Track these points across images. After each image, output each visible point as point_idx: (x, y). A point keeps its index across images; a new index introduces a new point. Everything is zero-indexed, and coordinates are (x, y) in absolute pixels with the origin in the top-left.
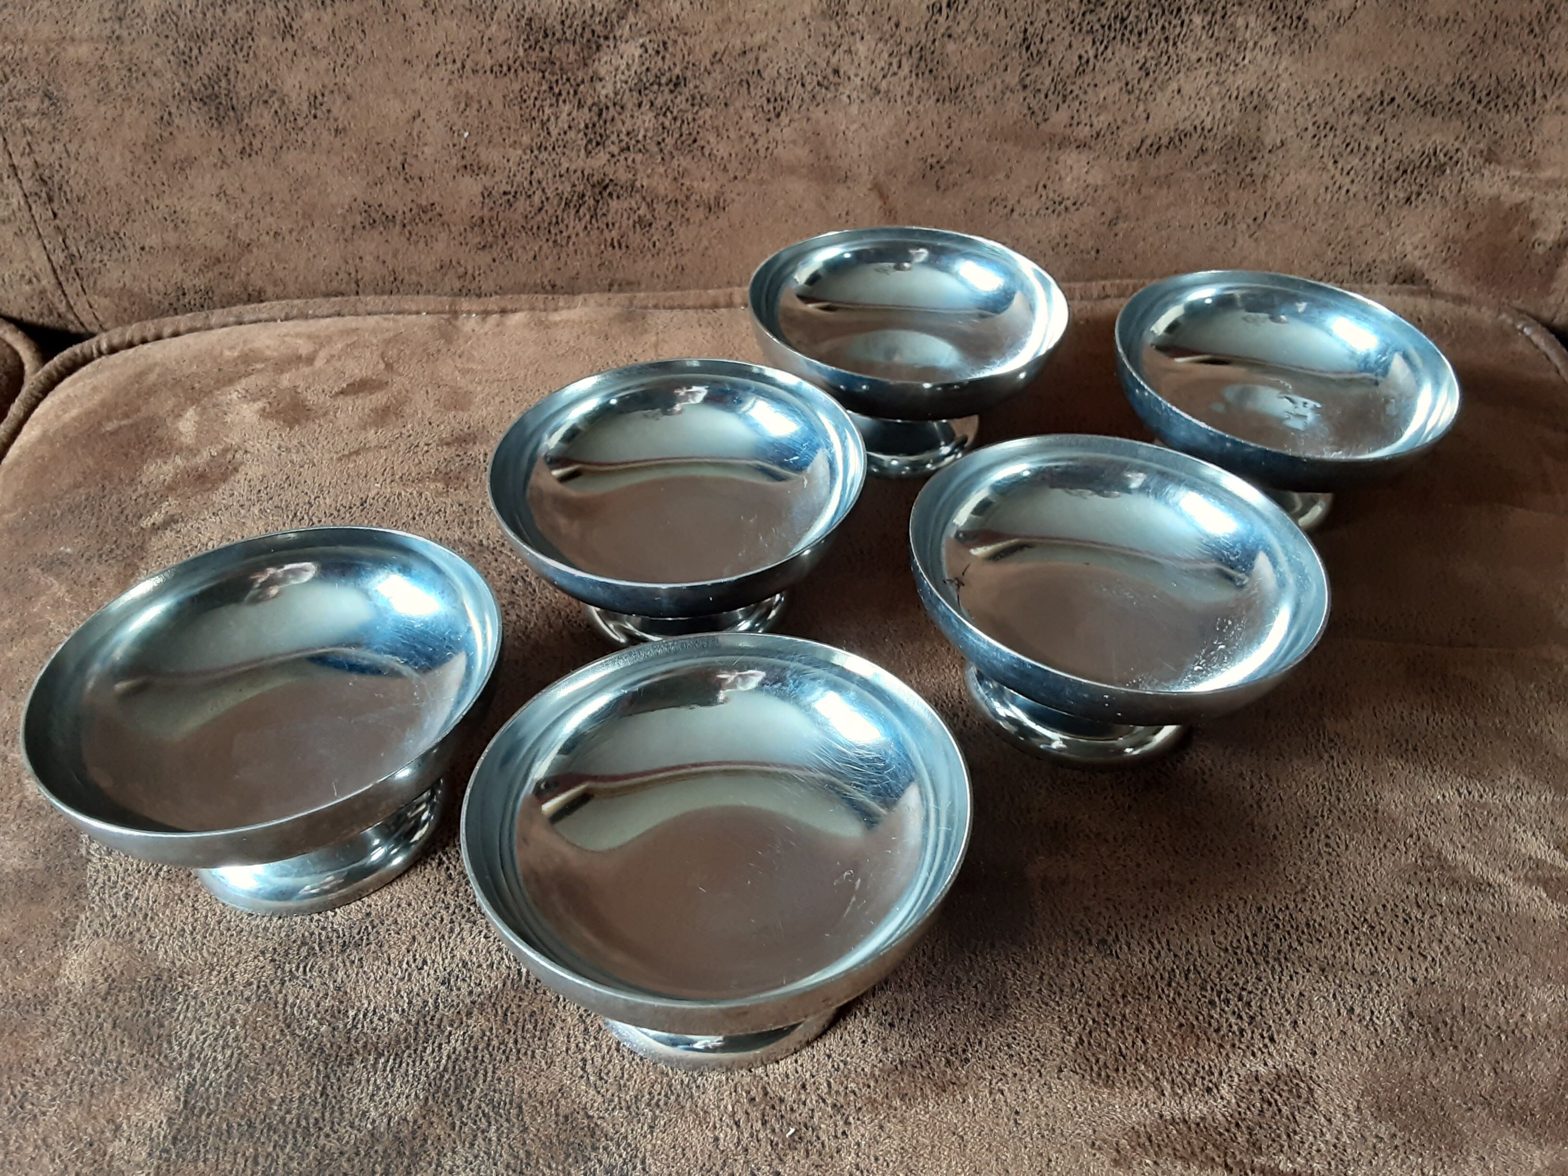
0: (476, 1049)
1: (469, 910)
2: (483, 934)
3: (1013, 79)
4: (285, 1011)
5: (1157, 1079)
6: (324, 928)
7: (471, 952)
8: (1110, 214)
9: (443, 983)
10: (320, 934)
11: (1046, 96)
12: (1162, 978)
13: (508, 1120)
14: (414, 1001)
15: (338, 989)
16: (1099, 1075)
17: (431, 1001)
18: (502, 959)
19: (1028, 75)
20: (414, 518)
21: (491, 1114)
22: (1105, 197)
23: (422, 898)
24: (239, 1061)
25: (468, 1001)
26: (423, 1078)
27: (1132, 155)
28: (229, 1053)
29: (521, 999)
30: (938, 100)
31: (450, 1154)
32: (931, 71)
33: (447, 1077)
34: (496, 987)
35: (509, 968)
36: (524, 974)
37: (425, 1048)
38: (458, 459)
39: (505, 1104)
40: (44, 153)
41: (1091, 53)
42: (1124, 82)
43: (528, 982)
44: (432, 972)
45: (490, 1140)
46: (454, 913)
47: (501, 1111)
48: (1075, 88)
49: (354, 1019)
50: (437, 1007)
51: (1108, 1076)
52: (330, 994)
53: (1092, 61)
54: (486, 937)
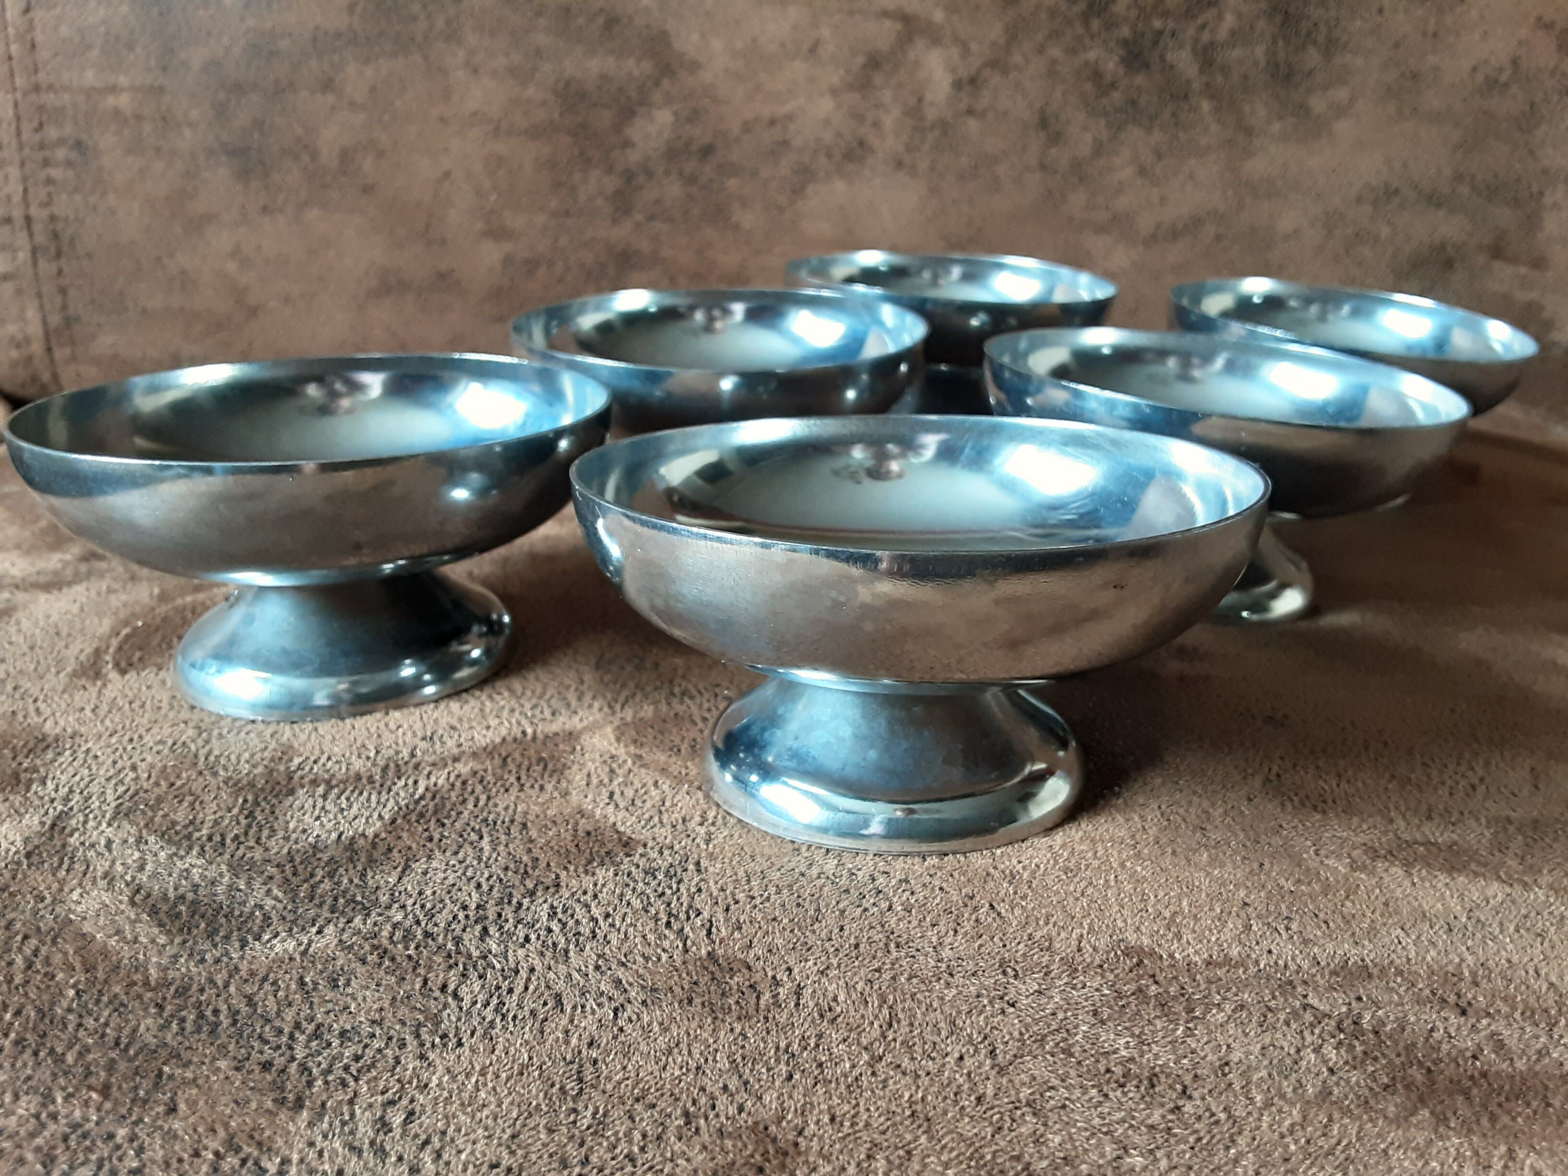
0: (464, 783)
14: (384, 751)
40: (64, 205)
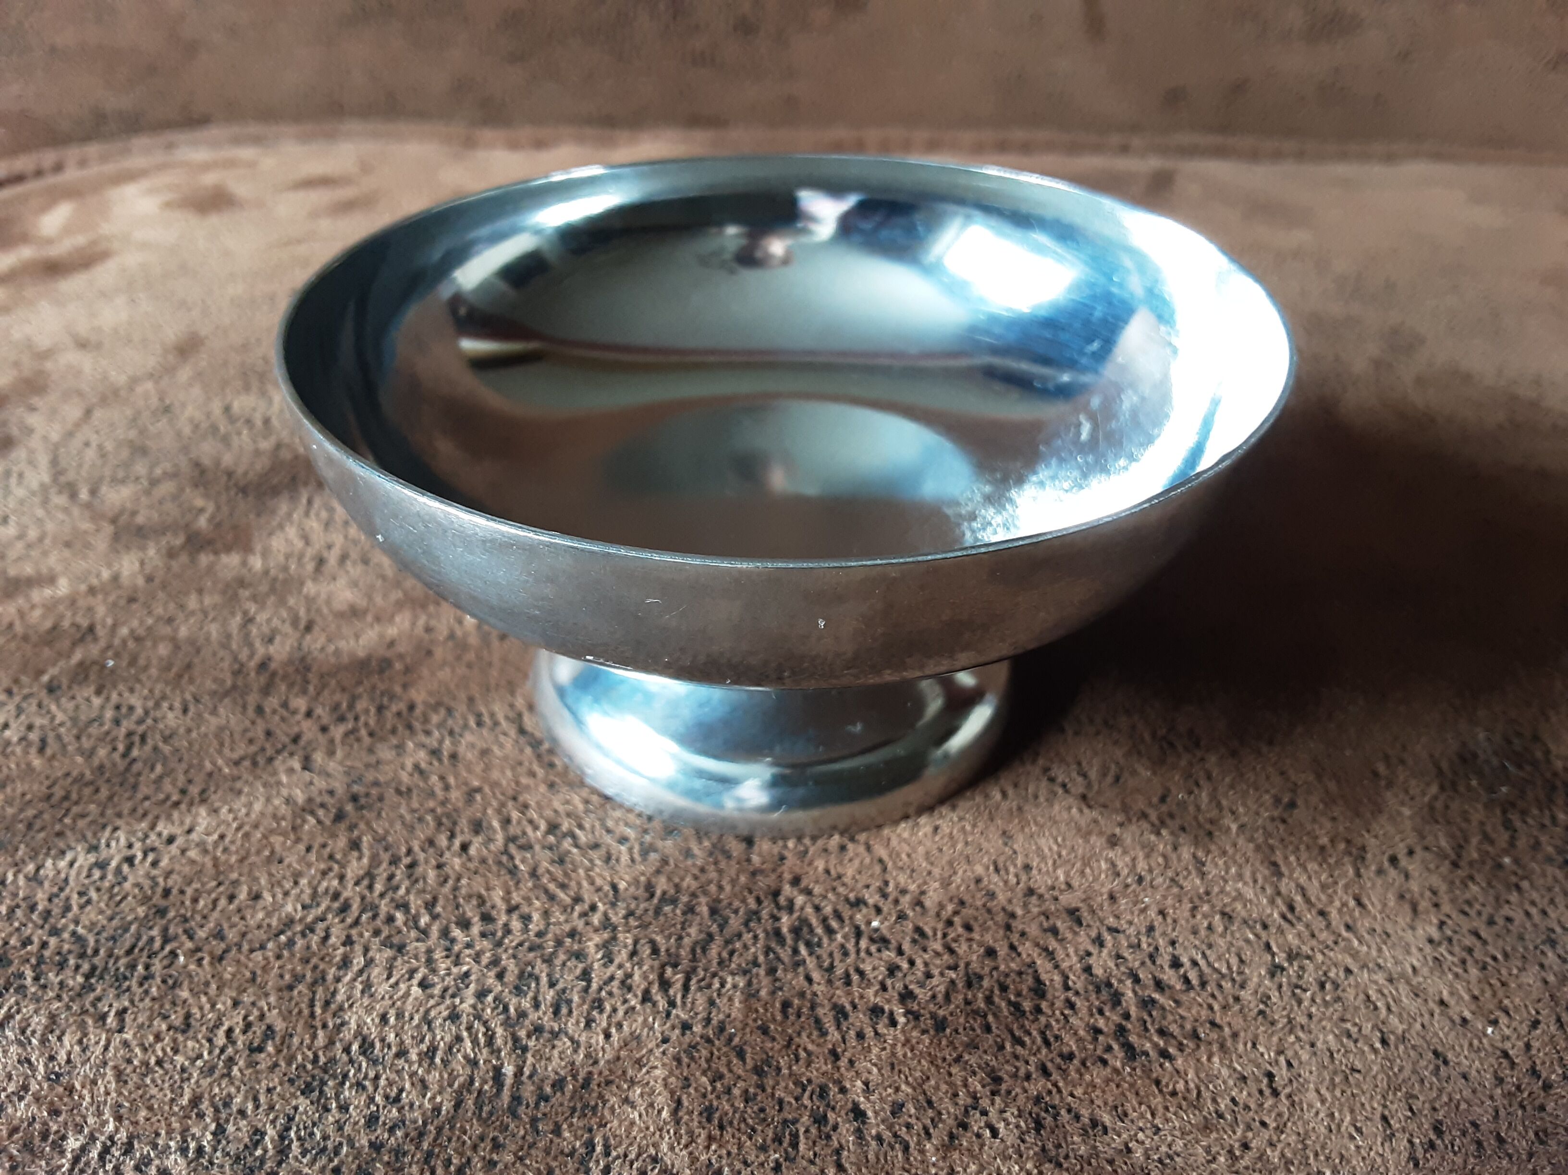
1: (390, 919)
2: (419, 976)
6: (55, 932)
7: (384, 1018)
10: (44, 945)
14: (231, 1128)
15: (54, 1078)
17: (271, 1132)
18: (459, 1039)
23: (288, 885)
25: (363, 1141)
29: (497, 1146)
34: (437, 1109)
35: (474, 1063)
36: (509, 1081)
43: (516, 1099)
46: (357, 922)
49: (76, 1160)
50: (283, 1152)
52: (34, 1087)
54: (424, 985)
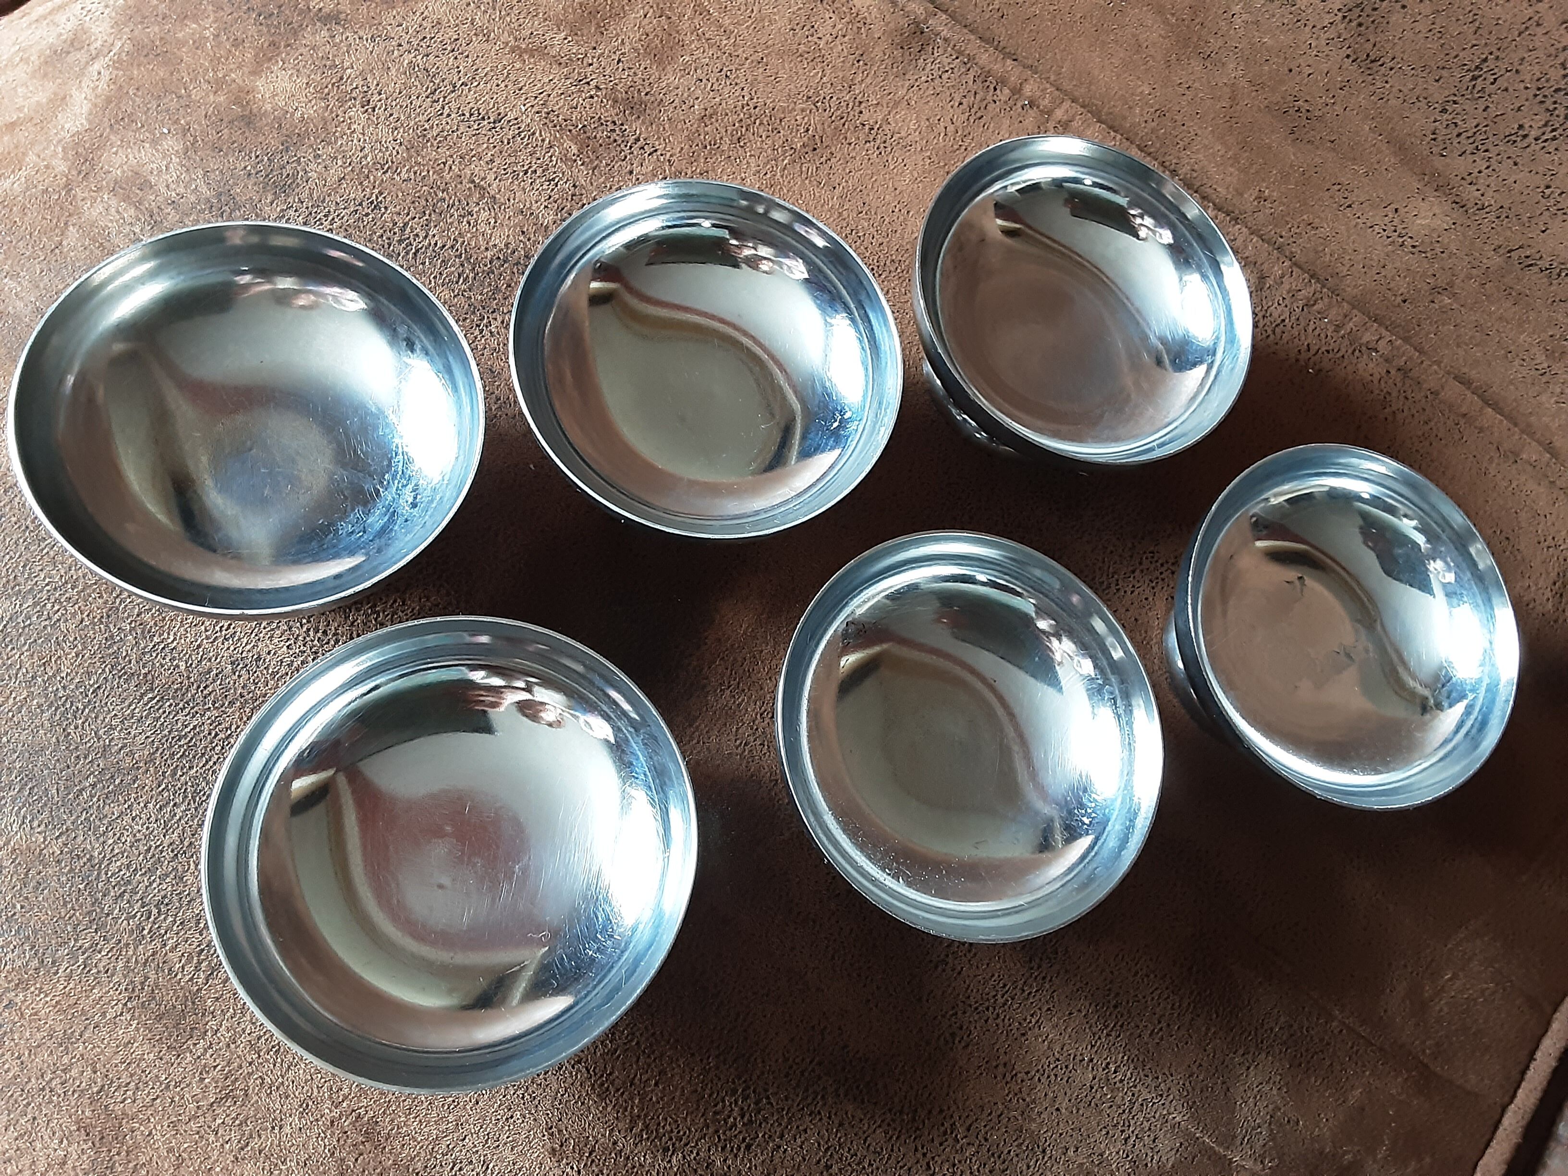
0: (216, 735)
3: (1438, 95)
4: (114, 603)
5: (639, 1116)
8: (1442, 281)
9: (232, 663)
11: (1459, 135)
12: (718, 1047)
13: (196, 809)
14: (204, 663)
16: (602, 1084)
17: (215, 671)
19: (1455, 102)
20: (526, 172)
21: (190, 795)
22: (1449, 264)
24: (59, 620)
26: (166, 732)
27: (1501, 251)
28: (56, 608)
30: (1348, 56)
31: (142, 805)
32: (1360, 25)
33: (182, 743)
37: (185, 708)
38: (611, 127)
39: (204, 795)
41: (1534, 133)
42: (1545, 183)
44: (232, 648)
45: (175, 815)
47: (198, 799)
48: (1494, 151)
49: (154, 646)
50: (215, 680)
51: (607, 1089)
53: (1530, 139)
